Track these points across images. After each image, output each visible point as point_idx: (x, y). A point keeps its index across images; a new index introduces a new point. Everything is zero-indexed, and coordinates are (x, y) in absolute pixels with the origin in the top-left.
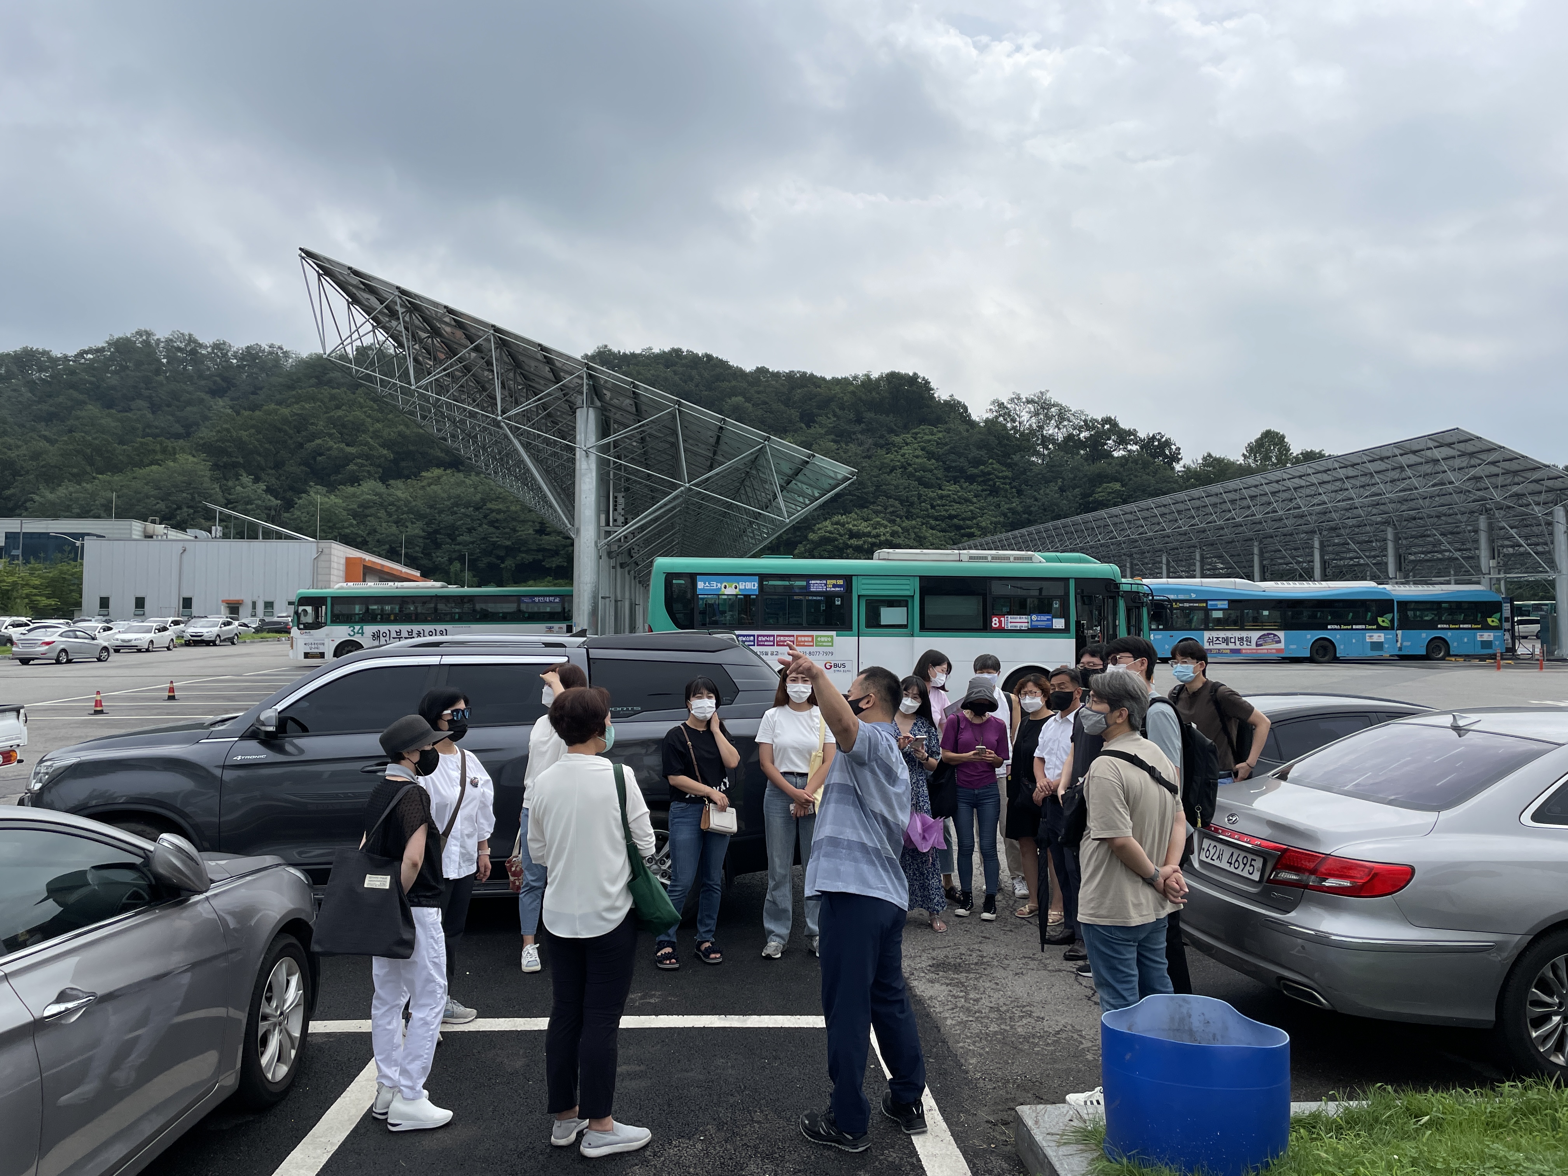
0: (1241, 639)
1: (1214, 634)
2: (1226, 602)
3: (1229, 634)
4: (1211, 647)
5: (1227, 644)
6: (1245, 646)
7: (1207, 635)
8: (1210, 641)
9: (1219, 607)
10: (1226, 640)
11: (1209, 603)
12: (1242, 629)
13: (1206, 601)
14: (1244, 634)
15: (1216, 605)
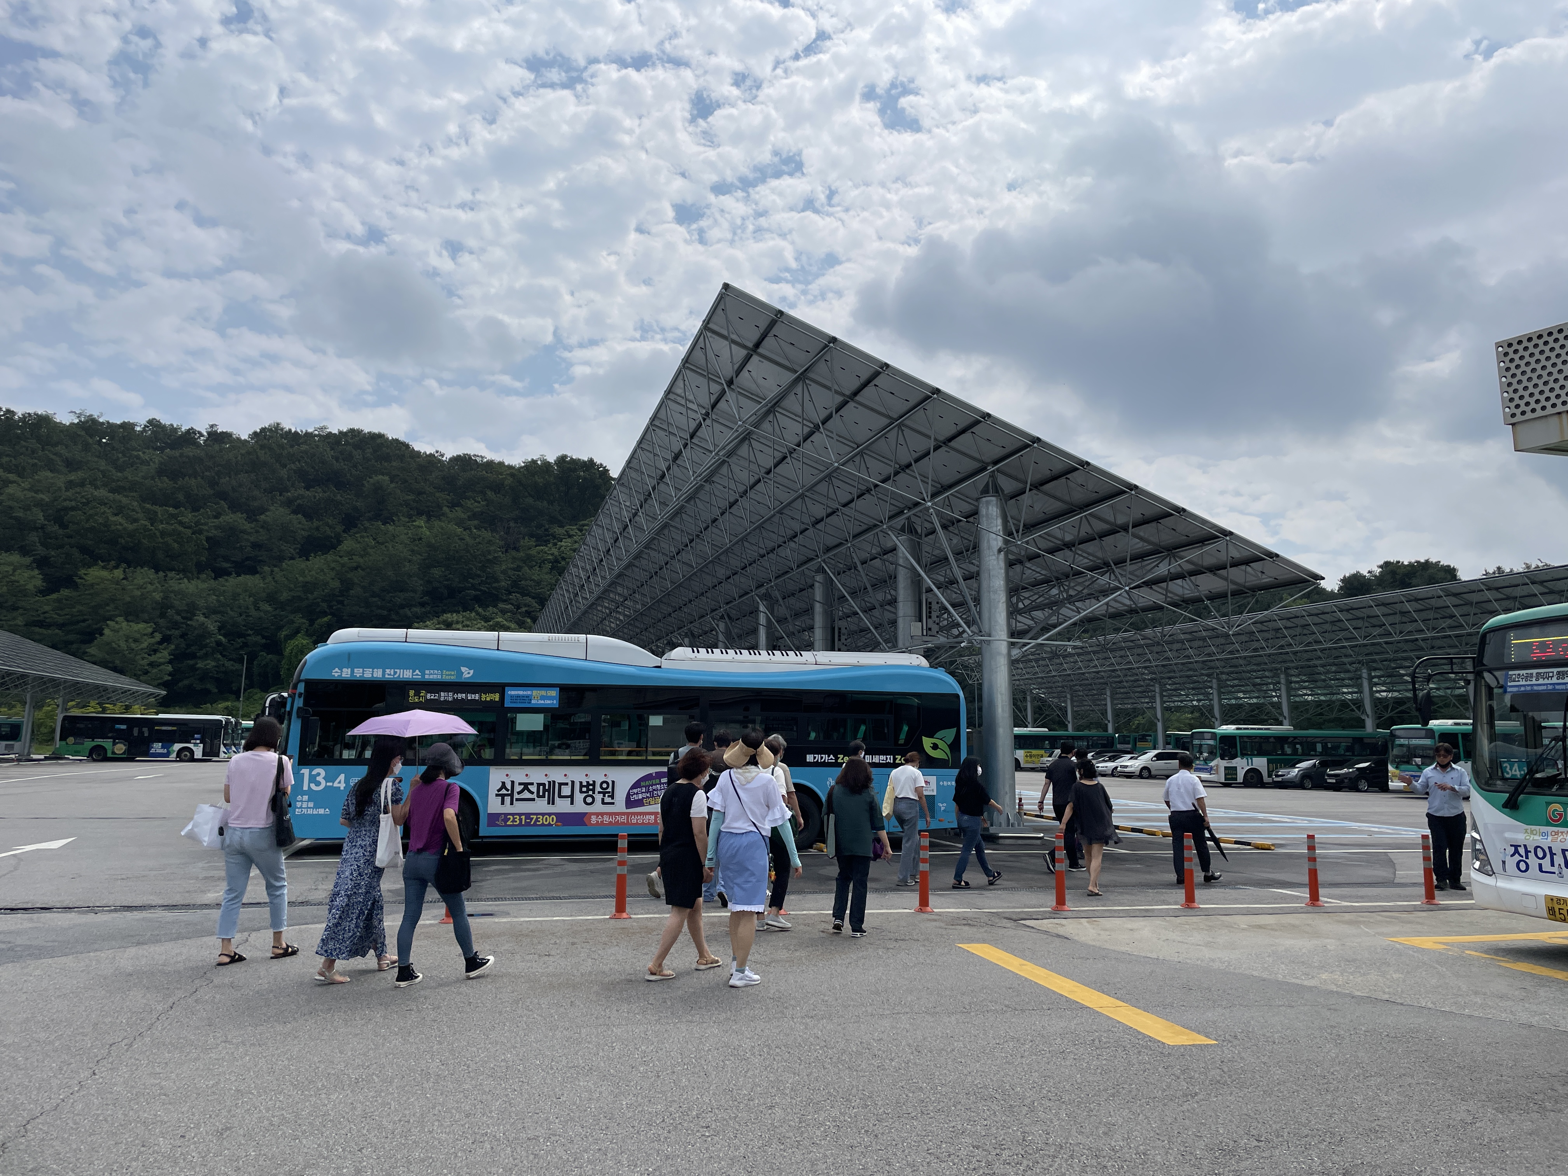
0: (588, 788)
1: (518, 775)
2: (554, 693)
3: (557, 774)
4: (507, 808)
5: (551, 801)
6: (598, 807)
7: (497, 776)
8: (506, 793)
9: (536, 702)
10: (549, 791)
11: (511, 692)
12: (593, 760)
13: (500, 688)
14: (597, 774)
15: (529, 698)
